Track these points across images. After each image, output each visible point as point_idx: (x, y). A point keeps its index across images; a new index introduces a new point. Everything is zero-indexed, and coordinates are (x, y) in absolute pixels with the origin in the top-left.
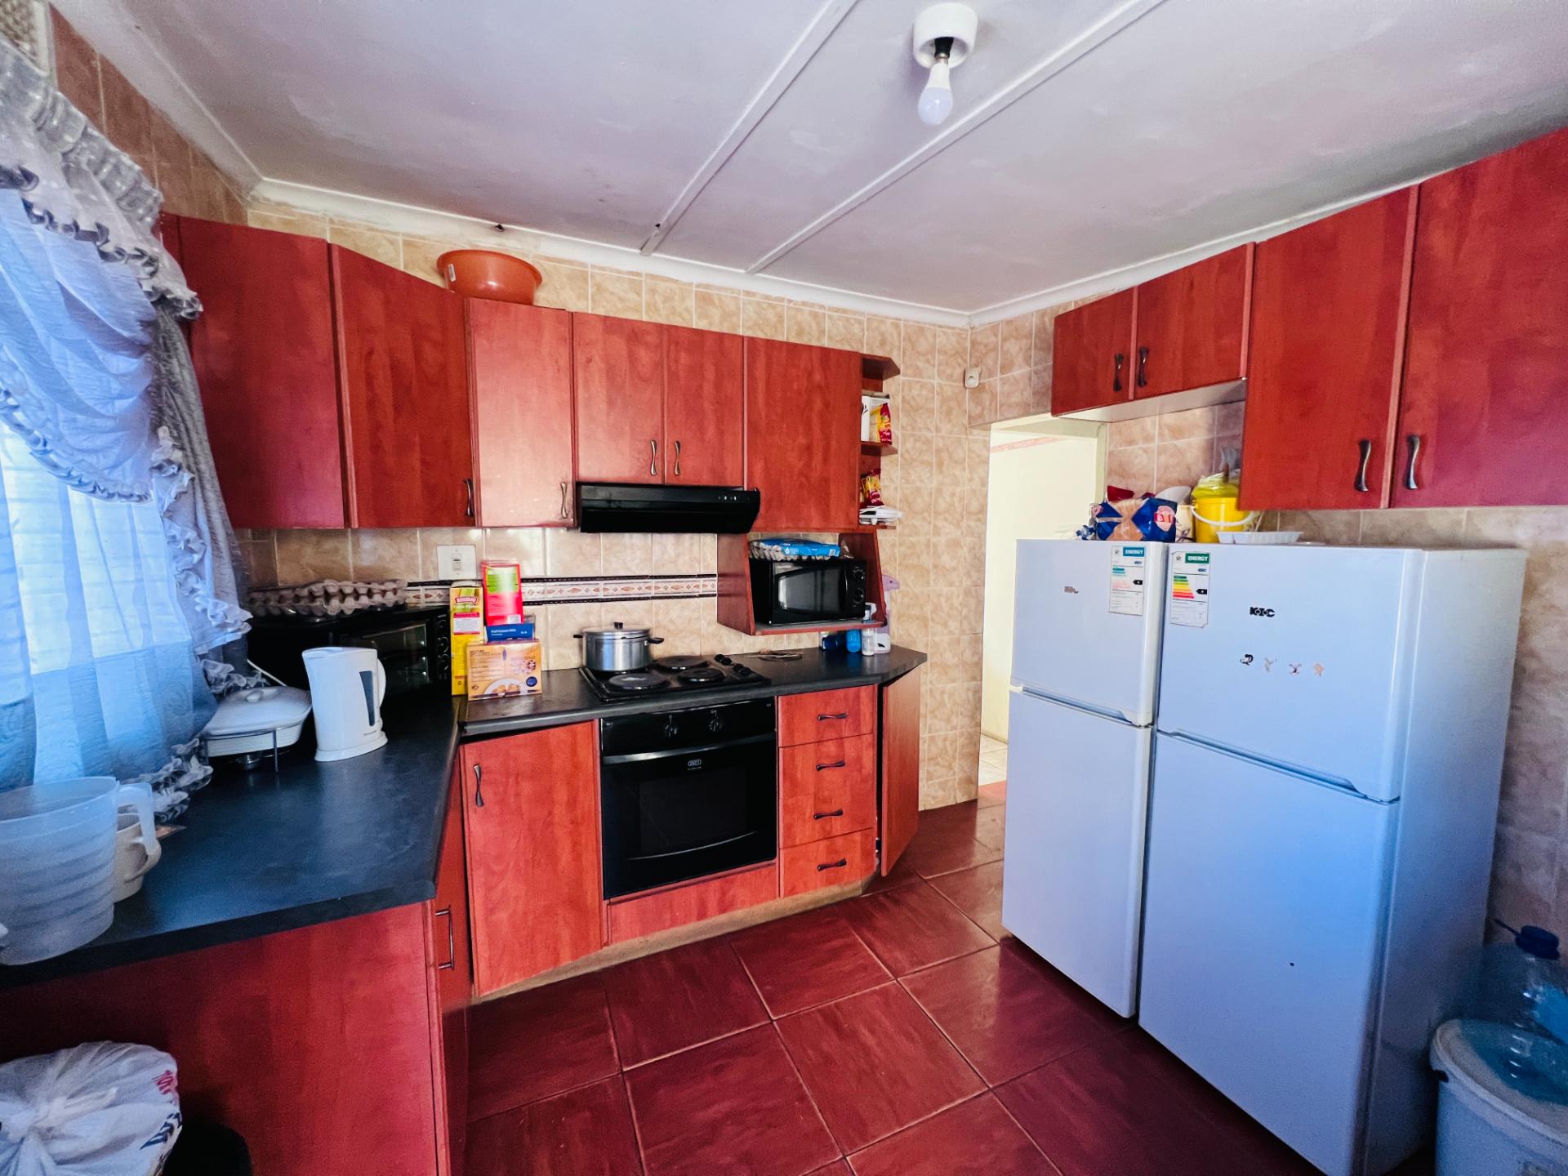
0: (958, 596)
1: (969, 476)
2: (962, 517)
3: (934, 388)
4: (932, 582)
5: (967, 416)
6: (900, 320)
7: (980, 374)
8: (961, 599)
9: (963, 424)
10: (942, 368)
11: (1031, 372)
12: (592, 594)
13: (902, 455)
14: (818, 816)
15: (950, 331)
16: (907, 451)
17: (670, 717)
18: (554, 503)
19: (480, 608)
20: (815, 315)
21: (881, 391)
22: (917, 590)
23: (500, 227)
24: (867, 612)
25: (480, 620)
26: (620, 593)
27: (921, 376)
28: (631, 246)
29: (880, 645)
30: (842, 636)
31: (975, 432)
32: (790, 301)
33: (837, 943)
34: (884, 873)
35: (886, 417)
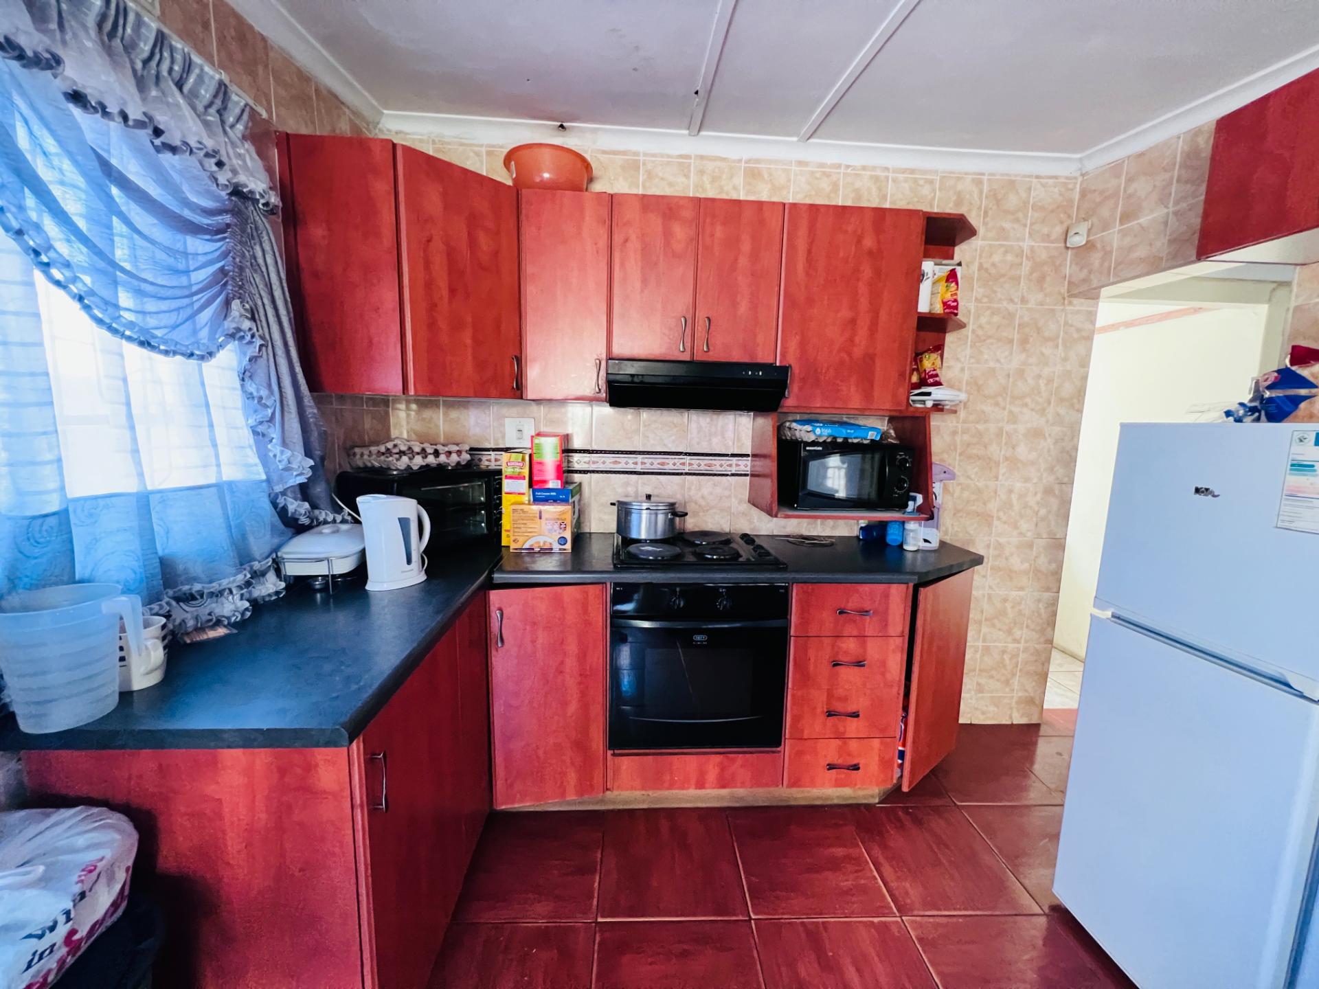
0: (1036, 493)
1: (1063, 355)
2: (1049, 403)
3: (1023, 251)
4: (1000, 477)
5: (1066, 283)
6: (983, 174)
7: (1089, 230)
8: (1039, 497)
9: (1060, 293)
10: (1036, 227)
11: (1168, 214)
12: (631, 467)
13: (973, 331)
14: (830, 714)
15: (1051, 181)
16: (981, 327)
17: (678, 589)
18: (589, 381)
19: (526, 472)
20: (876, 179)
21: (952, 258)
22: (981, 484)
23: (562, 126)
24: (911, 503)
25: (526, 482)
27: (1006, 239)
28: (680, 128)
29: (926, 541)
30: (883, 526)
31: (1075, 301)
32: (848, 167)
33: (839, 852)
34: (905, 789)
35: (953, 284)
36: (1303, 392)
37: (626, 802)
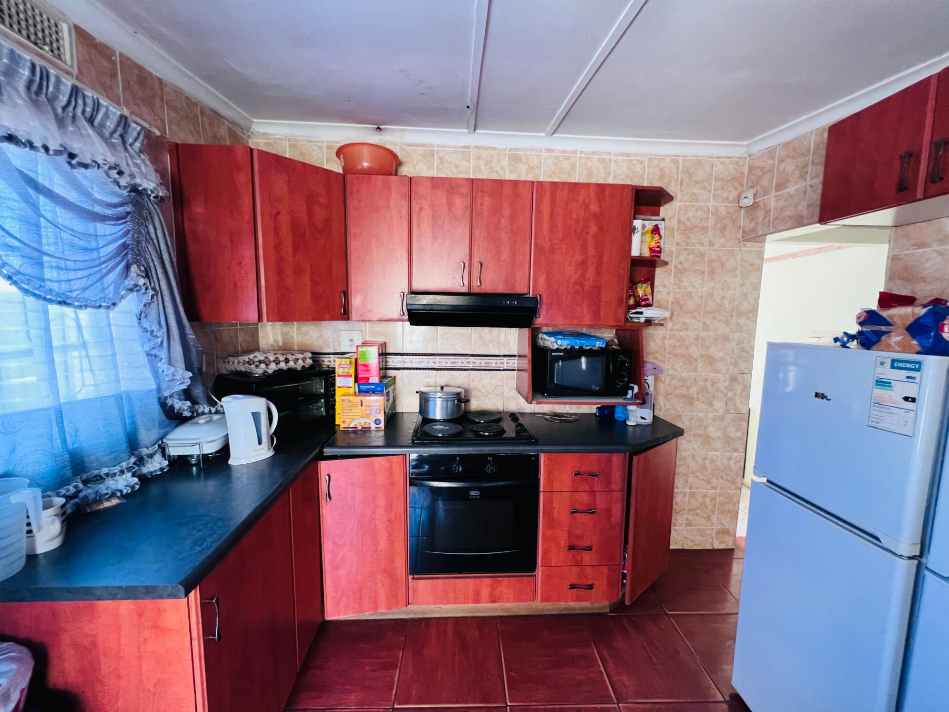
0: (724, 382)
1: (741, 282)
2: (732, 316)
3: (709, 209)
4: (699, 370)
5: (741, 231)
6: (679, 156)
7: (755, 195)
8: (727, 383)
9: (737, 239)
10: (718, 192)
11: (806, 187)
12: (431, 365)
13: (675, 267)
14: (571, 548)
15: (727, 160)
16: (681, 263)
17: (458, 458)
18: (395, 307)
19: (352, 372)
20: (603, 161)
21: (658, 215)
22: (684, 375)
23: (378, 128)
24: (630, 392)
25: (352, 379)
26: (449, 365)
27: (697, 201)
28: (461, 128)
29: (642, 418)
30: (612, 408)
31: (748, 244)
32: (582, 152)
33: (576, 651)
34: (627, 603)
35: (657, 235)
36: (883, 328)
37: (424, 613)
